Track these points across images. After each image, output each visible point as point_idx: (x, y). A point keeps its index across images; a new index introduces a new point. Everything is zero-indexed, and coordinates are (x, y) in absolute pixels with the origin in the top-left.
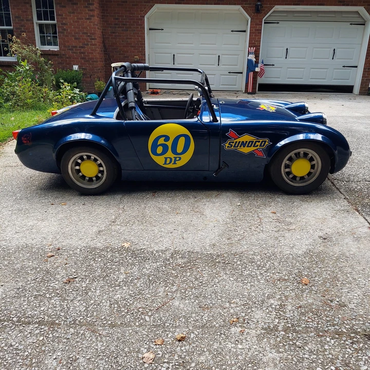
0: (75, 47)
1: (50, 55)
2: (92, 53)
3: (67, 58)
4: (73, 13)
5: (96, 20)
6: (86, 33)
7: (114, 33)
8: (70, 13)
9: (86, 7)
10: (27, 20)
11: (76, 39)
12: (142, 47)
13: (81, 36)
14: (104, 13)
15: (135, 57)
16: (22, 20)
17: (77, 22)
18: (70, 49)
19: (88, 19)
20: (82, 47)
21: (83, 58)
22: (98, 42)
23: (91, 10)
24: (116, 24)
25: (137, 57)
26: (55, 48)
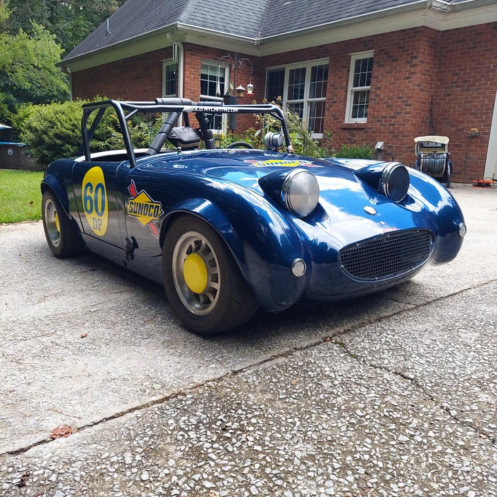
0: (385, 117)
1: (355, 129)
2: (404, 125)
3: (374, 132)
4: (391, 72)
5: (418, 78)
6: (402, 98)
7: (448, 95)
8: (388, 73)
9: (408, 62)
10: (341, 88)
11: (388, 106)
12: (487, 114)
13: (395, 102)
14: (440, 68)
15: (473, 129)
16: (336, 89)
17: (393, 84)
18: (378, 121)
19: (407, 78)
20: (393, 117)
21: (392, 132)
22: (416, 109)
23: (413, 66)
24: (454, 83)
25: (475, 129)
26: (363, 121)
